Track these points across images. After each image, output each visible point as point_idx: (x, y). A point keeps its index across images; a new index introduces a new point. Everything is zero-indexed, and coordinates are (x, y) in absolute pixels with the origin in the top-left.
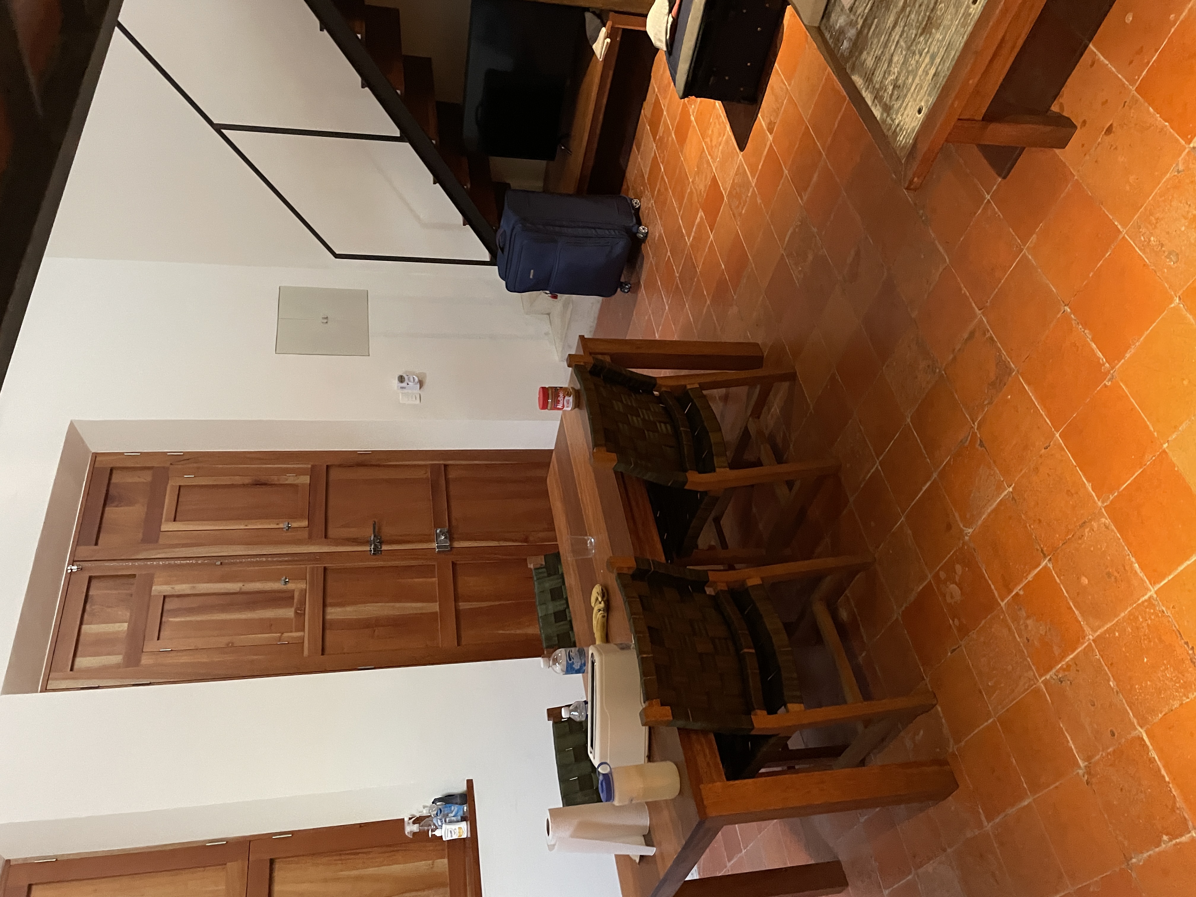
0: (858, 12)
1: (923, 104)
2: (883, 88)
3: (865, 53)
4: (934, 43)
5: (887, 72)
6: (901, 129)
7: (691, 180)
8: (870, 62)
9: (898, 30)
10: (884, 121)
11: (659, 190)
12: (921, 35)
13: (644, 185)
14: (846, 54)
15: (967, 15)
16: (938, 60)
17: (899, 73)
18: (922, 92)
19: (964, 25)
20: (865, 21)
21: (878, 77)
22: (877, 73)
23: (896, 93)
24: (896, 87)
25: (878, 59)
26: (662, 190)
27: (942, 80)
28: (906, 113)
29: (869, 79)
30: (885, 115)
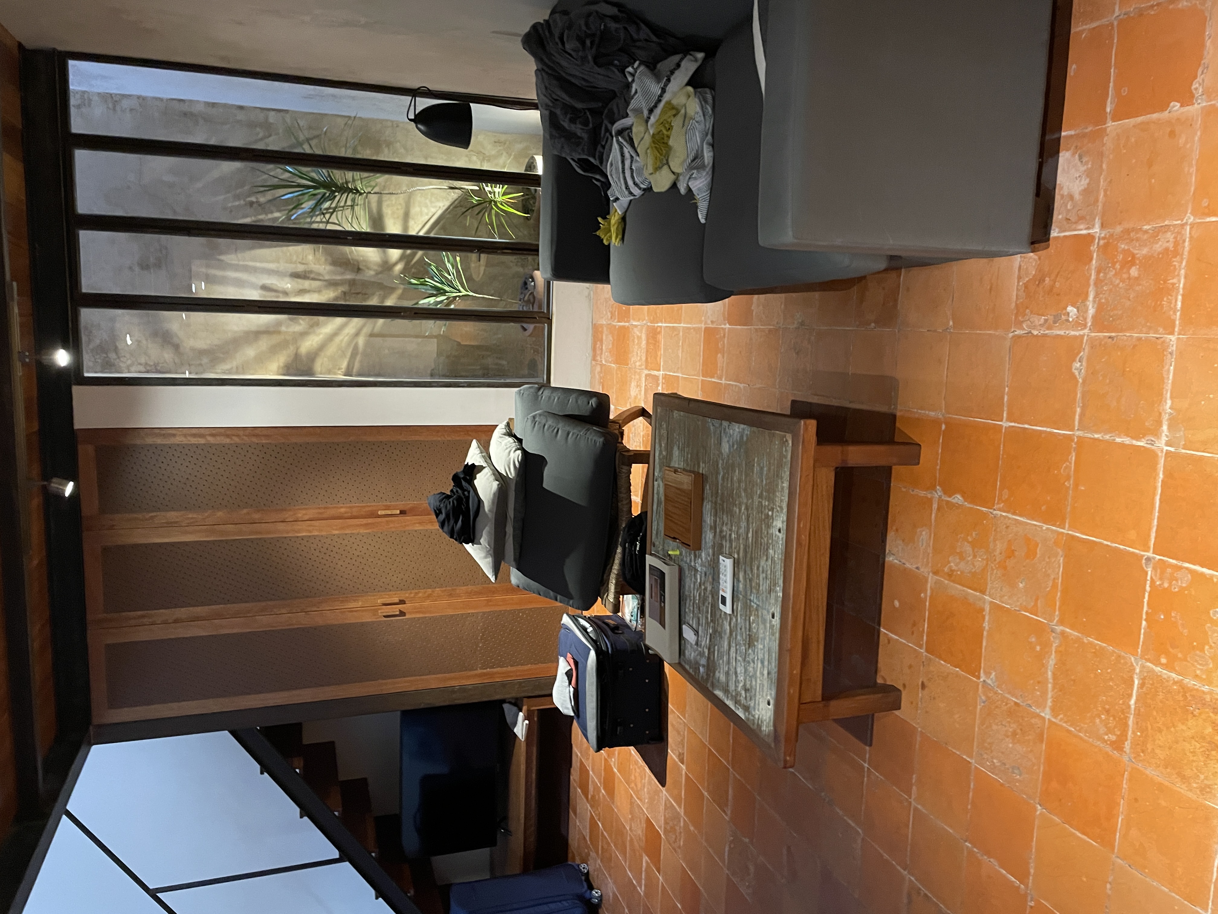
0: (703, 644)
1: (769, 697)
2: (738, 694)
3: (717, 672)
4: (759, 652)
5: (737, 681)
6: (762, 721)
7: (628, 829)
8: (723, 678)
9: (733, 650)
10: (748, 719)
11: (602, 847)
12: (749, 647)
13: (588, 847)
14: (705, 677)
15: (772, 627)
16: (766, 663)
17: (745, 680)
18: (765, 688)
19: (773, 634)
20: (709, 650)
21: (732, 687)
22: (730, 684)
23: (748, 695)
24: (747, 690)
25: (727, 674)
26: (605, 846)
27: (774, 676)
28: (760, 708)
29: (726, 691)
30: (747, 714)
